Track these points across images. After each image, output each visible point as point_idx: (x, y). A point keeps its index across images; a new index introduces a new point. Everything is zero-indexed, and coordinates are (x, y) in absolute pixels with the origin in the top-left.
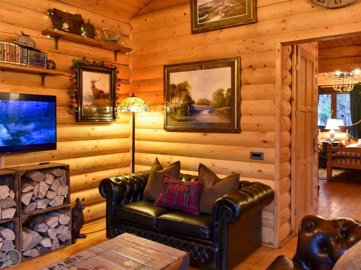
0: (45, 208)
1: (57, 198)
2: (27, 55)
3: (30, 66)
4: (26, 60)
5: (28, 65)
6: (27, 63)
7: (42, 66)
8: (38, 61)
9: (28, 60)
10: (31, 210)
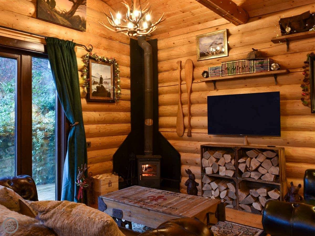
0: (257, 179)
1: (267, 175)
2: (254, 65)
3: (256, 73)
4: (253, 68)
5: (255, 72)
6: (254, 70)
7: (266, 70)
8: (262, 67)
9: (255, 68)
10: (246, 177)
